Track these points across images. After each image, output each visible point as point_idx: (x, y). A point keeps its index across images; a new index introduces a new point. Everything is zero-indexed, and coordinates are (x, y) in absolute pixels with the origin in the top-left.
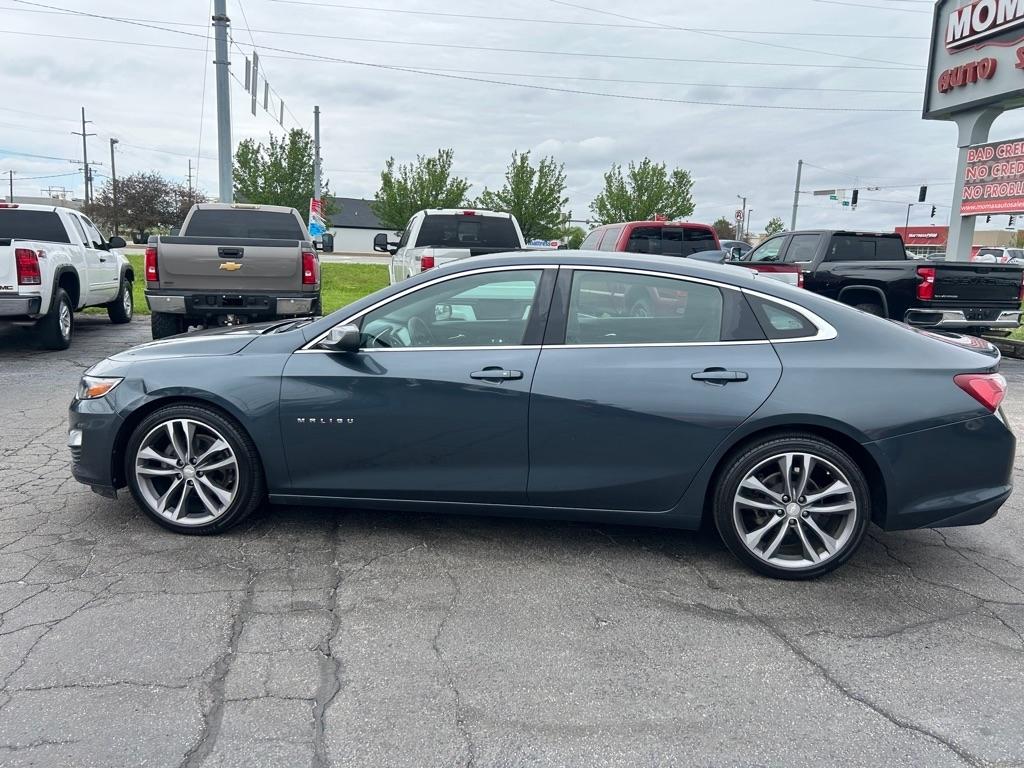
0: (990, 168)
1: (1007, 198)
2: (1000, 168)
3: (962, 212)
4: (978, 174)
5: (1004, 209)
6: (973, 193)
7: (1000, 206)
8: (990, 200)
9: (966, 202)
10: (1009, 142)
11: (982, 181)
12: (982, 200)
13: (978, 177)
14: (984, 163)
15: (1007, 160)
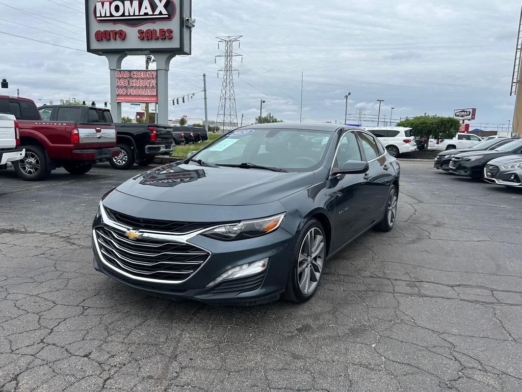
0: (129, 81)
1: (139, 96)
2: (134, 81)
3: (117, 100)
4: (122, 83)
5: (139, 100)
6: (121, 92)
7: (137, 99)
8: (130, 95)
9: (118, 95)
10: (136, 71)
11: (125, 87)
12: (126, 95)
13: (122, 84)
14: (125, 78)
15: (137, 79)
